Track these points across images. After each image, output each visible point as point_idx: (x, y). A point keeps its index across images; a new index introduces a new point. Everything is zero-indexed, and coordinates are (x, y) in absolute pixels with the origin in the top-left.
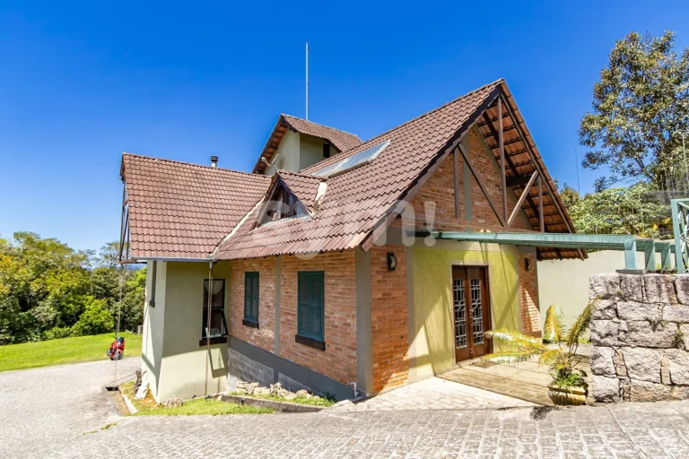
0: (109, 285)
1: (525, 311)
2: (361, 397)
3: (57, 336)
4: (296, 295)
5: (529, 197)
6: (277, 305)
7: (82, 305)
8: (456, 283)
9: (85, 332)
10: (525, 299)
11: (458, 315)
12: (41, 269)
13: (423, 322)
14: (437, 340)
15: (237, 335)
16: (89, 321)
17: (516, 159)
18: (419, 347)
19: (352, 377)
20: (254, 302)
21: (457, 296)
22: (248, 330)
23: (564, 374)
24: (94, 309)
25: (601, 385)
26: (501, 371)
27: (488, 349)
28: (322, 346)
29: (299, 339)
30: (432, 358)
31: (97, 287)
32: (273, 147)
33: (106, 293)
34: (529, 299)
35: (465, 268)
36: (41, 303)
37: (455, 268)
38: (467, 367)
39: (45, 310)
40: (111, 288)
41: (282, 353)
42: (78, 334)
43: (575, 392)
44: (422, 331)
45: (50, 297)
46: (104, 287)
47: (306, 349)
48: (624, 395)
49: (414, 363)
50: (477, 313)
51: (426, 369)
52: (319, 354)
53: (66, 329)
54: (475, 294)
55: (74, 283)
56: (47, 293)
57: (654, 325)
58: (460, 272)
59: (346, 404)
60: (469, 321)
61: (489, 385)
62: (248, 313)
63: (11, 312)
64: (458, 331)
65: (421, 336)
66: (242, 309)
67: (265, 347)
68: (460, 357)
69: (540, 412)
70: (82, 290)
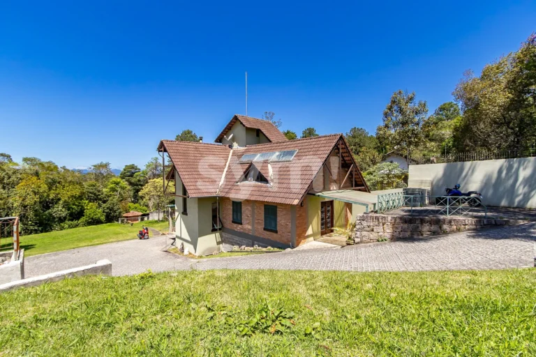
0: (98, 193)
1: (346, 215)
2: (293, 247)
3: (70, 227)
4: (263, 213)
5: (351, 172)
6: (253, 216)
7: (82, 206)
8: (322, 208)
9: (89, 223)
10: (346, 211)
11: (322, 219)
12: (52, 184)
13: (311, 223)
14: (315, 228)
15: (228, 227)
16: (91, 216)
17: (346, 159)
18: (310, 232)
19: (290, 241)
20: (239, 214)
21: (322, 212)
22: (235, 225)
23: (350, 238)
24: (91, 209)
25: (357, 240)
26: (336, 238)
27: (332, 231)
28: (276, 232)
29: (265, 229)
30: (313, 235)
31: (90, 195)
32: (228, 129)
33: (96, 198)
34: (348, 211)
35: (325, 202)
36: (56, 206)
37: (322, 203)
38: (325, 237)
39: (59, 210)
40: (99, 195)
41: (256, 234)
42: (84, 225)
43: (352, 242)
44: (311, 227)
45: (61, 202)
46: (95, 194)
47: (268, 233)
48: (361, 242)
49: (308, 236)
50: (328, 218)
51: (312, 238)
52: (275, 235)
53: (75, 222)
54: (328, 211)
55: (77, 192)
56: (59, 199)
57: (369, 227)
58: (324, 204)
59: (289, 249)
60: (326, 221)
61: (331, 242)
62: (235, 218)
63: (40, 213)
64: (322, 224)
65: (310, 228)
66: (231, 216)
67: (247, 232)
68: (322, 234)
69: (343, 247)
70: (80, 198)
